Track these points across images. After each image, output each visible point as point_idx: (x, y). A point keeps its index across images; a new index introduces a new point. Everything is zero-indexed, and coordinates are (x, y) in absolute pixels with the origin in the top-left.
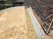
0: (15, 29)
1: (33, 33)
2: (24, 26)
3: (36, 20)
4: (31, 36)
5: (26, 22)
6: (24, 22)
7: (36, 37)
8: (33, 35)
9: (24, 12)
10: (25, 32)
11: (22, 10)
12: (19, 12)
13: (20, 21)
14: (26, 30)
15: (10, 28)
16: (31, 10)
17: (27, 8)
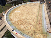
0: (26, 20)
1: (40, 25)
2: (34, 19)
3: (47, 15)
4: (37, 28)
5: (37, 16)
6: (35, 16)
7: (42, 29)
8: (39, 27)
9: (37, 8)
10: (33, 24)
11: (36, 5)
12: (33, 7)
13: (32, 15)
14: (34, 22)
15: (22, 19)
16: (45, 5)
17: (42, 4)
